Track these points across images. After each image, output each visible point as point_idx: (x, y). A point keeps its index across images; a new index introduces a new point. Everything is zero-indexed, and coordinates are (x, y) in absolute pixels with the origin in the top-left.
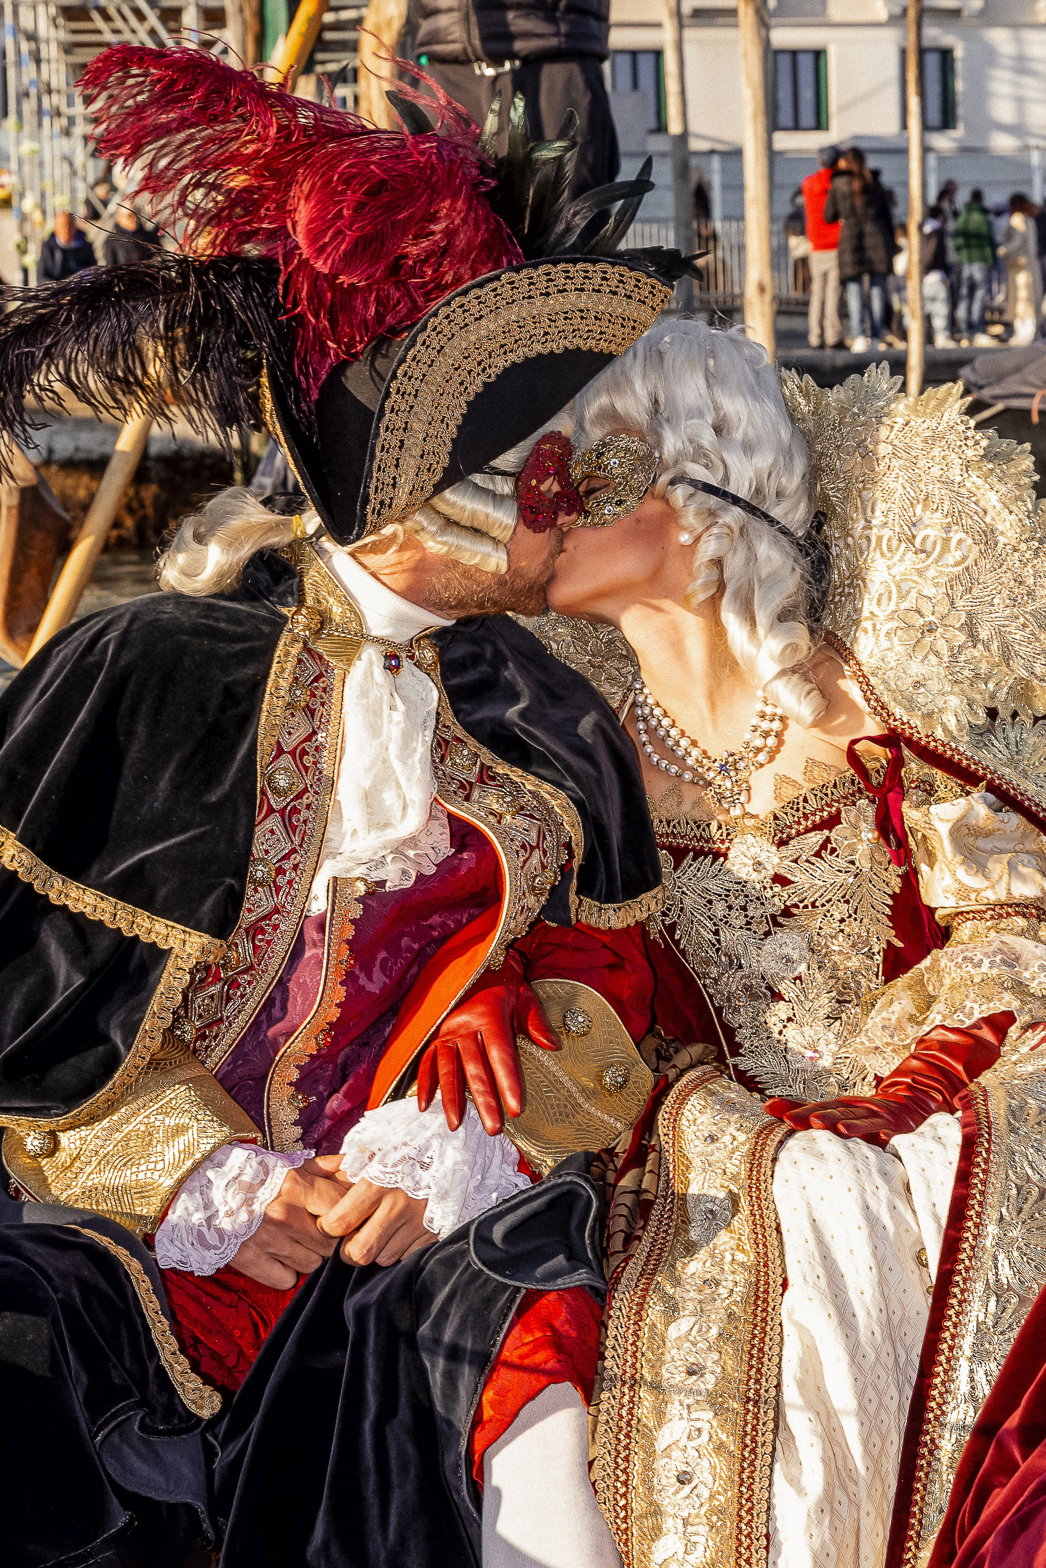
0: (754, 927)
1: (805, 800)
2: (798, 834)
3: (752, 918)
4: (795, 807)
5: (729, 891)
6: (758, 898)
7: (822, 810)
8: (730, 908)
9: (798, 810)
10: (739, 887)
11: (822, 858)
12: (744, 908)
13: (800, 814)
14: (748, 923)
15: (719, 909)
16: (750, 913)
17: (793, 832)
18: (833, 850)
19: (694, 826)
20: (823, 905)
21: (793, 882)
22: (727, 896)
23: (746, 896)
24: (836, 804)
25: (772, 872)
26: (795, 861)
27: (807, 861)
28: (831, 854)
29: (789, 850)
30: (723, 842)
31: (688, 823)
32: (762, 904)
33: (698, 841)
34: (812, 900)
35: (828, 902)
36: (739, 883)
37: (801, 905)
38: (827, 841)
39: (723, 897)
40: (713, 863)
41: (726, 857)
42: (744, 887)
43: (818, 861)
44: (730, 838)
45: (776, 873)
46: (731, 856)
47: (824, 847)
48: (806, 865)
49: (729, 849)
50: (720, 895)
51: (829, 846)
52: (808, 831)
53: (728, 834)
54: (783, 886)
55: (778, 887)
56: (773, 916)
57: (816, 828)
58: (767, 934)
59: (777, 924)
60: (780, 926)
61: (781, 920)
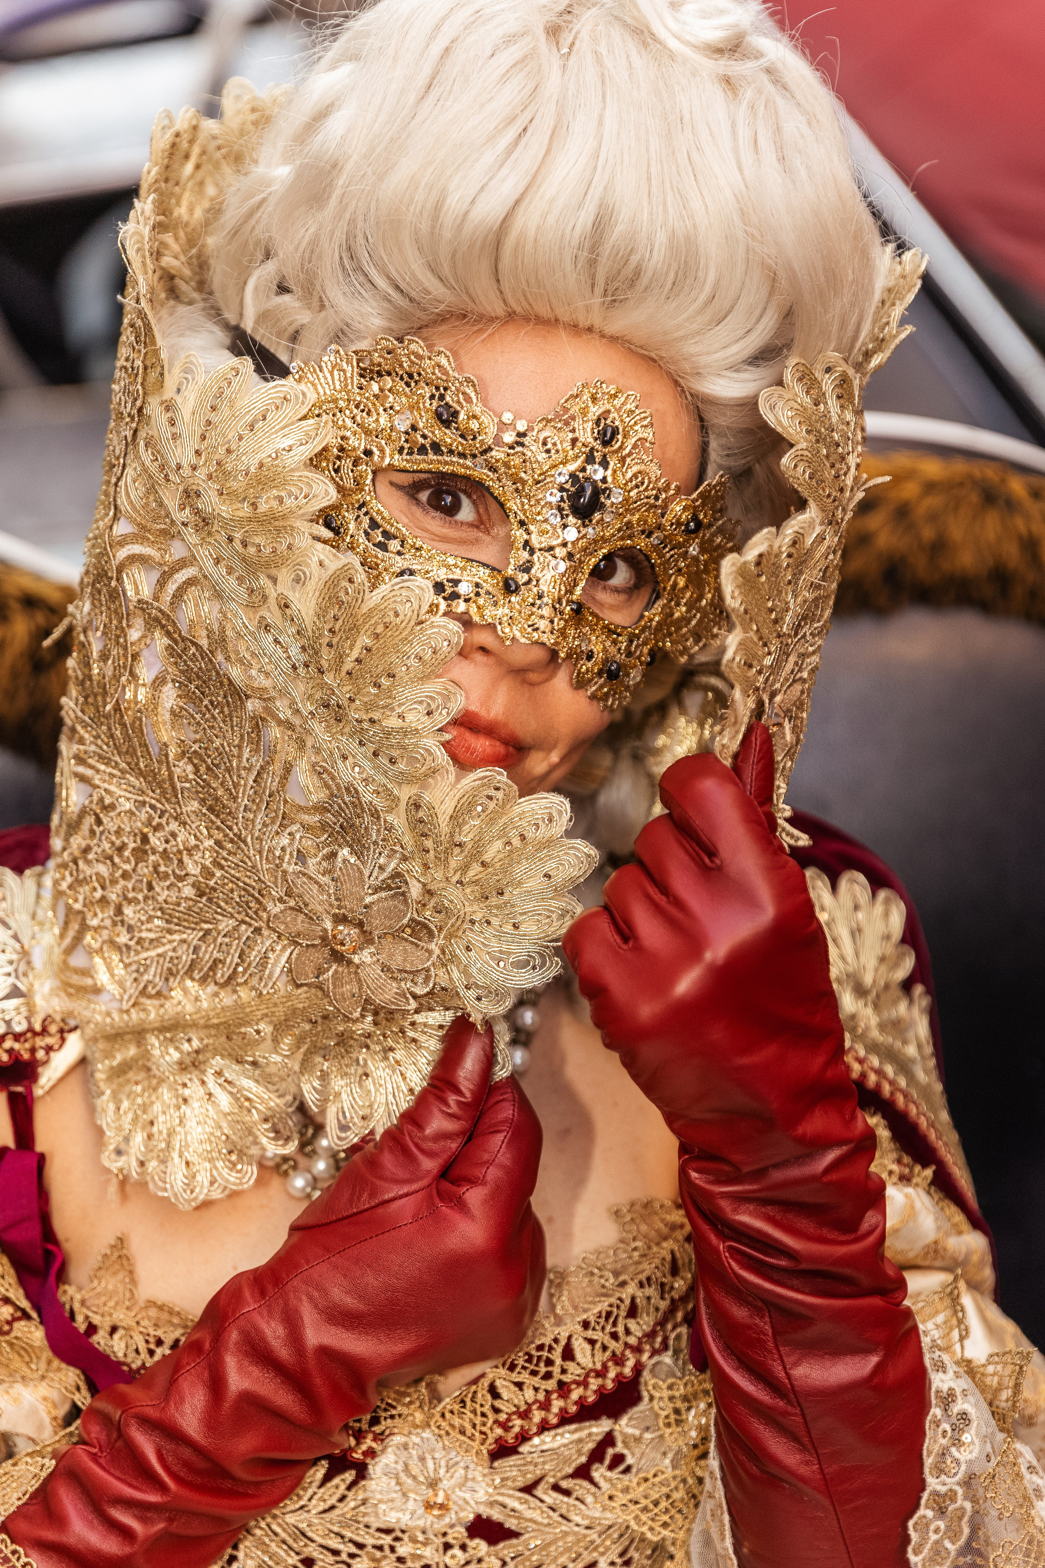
1: (568, 1352)
2: (544, 1427)
4: (542, 1369)
5: (361, 1546)
7: (602, 1373)
9: (547, 1376)
10: (387, 1540)
11: (590, 1480)
13: (551, 1384)
17: (531, 1424)
18: (618, 1459)
21: (515, 1535)
22: (352, 1556)
24: (634, 1356)
25: (467, 1515)
26: (529, 1489)
27: (556, 1488)
28: (611, 1468)
29: (518, 1466)
30: (358, 1437)
36: (388, 1531)
38: (609, 1440)
39: (344, 1557)
40: (327, 1478)
41: (362, 1471)
42: (397, 1539)
43: (580, 1486)
44: (377, 1429)
45: (478, 1517)
46: (376, 1469)
47: (597, 1455)
48: (552, 1497)
49: (371, 1453)
50: (336, 1553)
51: (610, 1452)
52: (565, 1419)
53: (375, 1420)
54: (493, 1542)
55: (478, 1546)
57: (586, 1412)
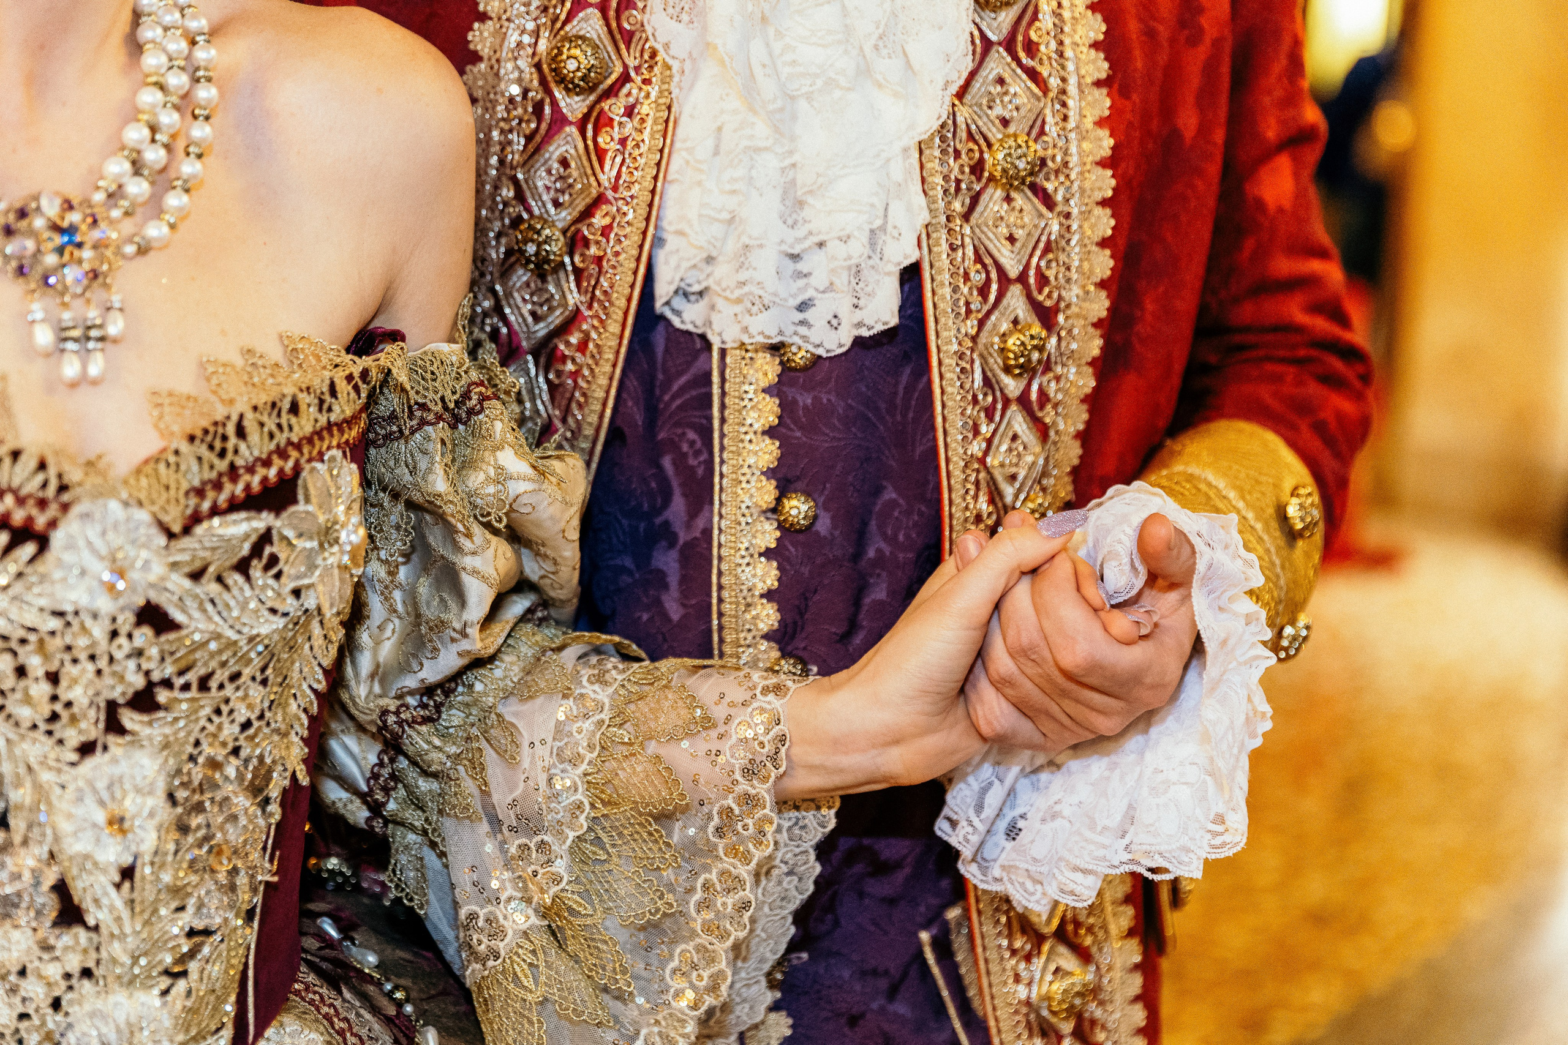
0: (63, 730)
1: (241, 432)
2: (215, 511)
3: (69, 705)
4: (218, 445)
5: (31, 631)
6: (91, 658)
7: (267, 463)
8: (21, 672)
9: (222, 454)
10: (56, 624)
11: (248, 578)
12: (53, 678)
13: (224, 465)
14: (54, 717)
16: (65, 692)
17: (206, 506)
18: (274, 560)
20: (220, 687)
21: (177, 627)
22: (23, 641)
23: (67, 648)
24: (294, 454)
26: (194, 577)
27: (219, 579)
28: (266, 569)
29: (189, 549)
30: (42, 504)
32: (98, 672)
34: (202, 671)
35: (233, 679)
36: (60, 614)
37: (179, 682)
38: (266, 537)
40: (6, 552)
41: (43, 543)
43: (237, 583)
44: (66, 497)
45: (148, 602)
46: (57, 538)
47: (257, 550)
48: (213, 588)
49: (53, 524)
51: (268, 550)
52: (234, 506)
53: (63, 488)
54: (158, 632)
55: (144, 635)
56: (112, 707)
57: (251, 503)
58: (86, 749)
59: (114, 726)
60: (121, 731)
61: (129, 719)
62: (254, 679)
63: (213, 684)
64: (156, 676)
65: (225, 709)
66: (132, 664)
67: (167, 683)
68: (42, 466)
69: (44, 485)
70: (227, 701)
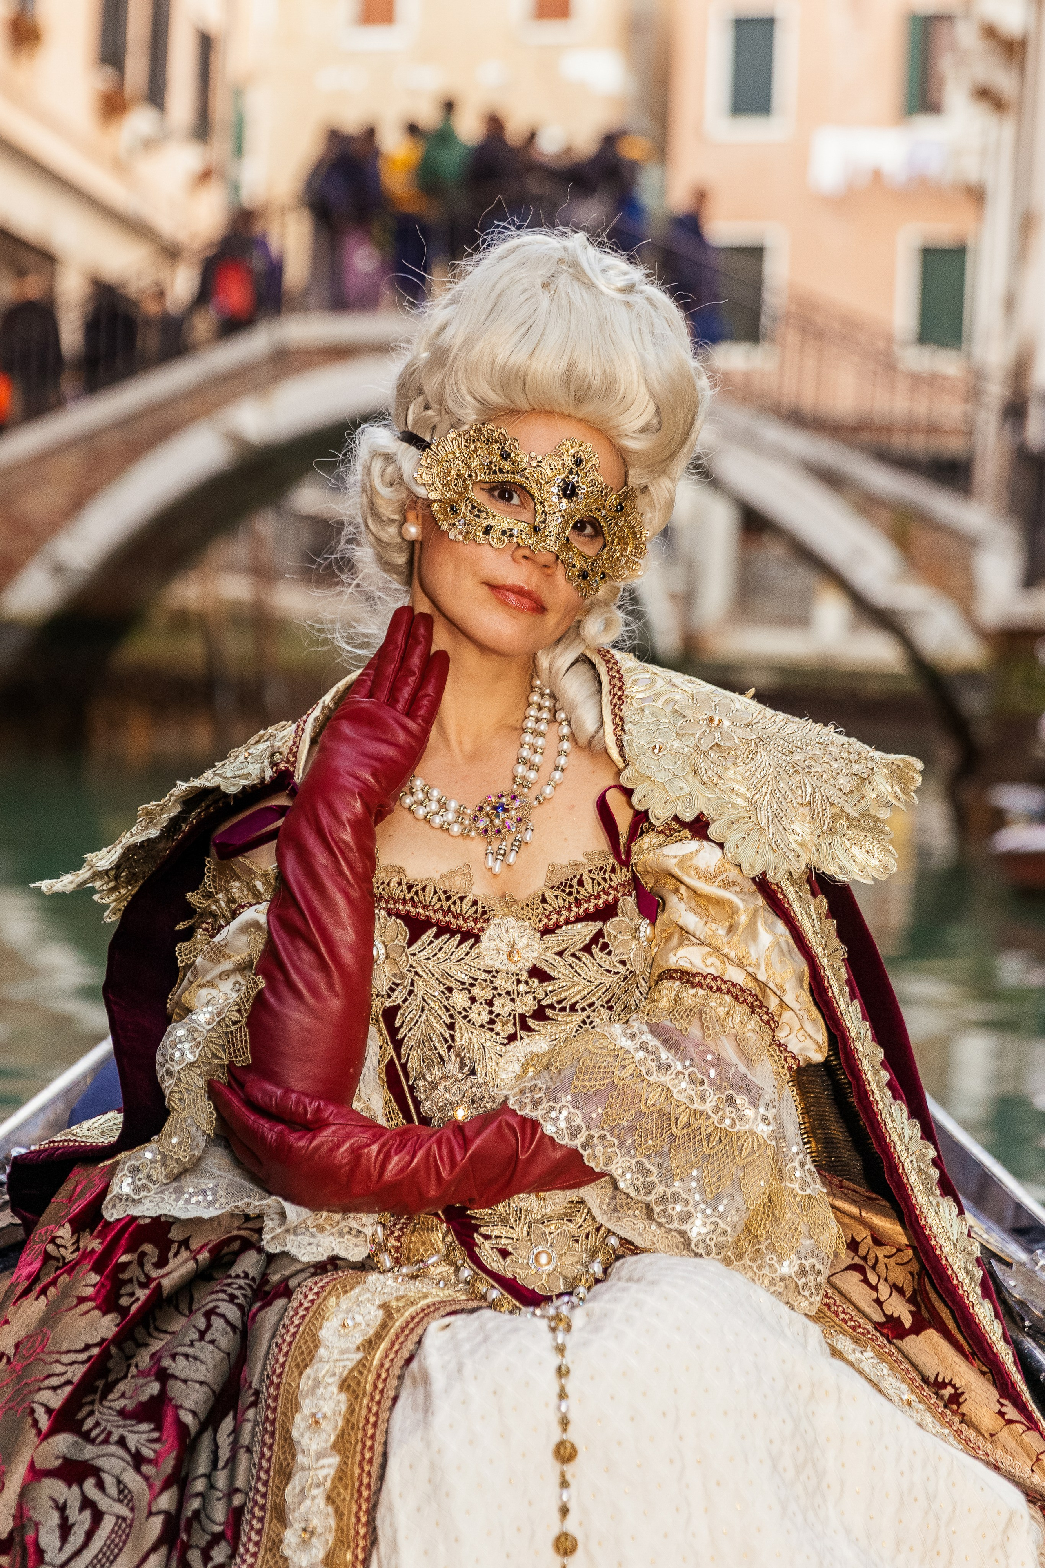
0: (498, 1028)
1: (581, 883)
2: (568, 922)
3: (498, 1015)
4: (567, 890)
5: (476, 980)
6: (508, 993)
7: (598, 897)
8: (473, 1000)
9: (570, 893)
10: (488, 977)
11: (592, 955)
12: (490, 1003)
13: (571, 899)
14: (492, 1022)
15: (460, 999)
16: (496, 1009)
17: (562, 919)
18: (605, 946)
19: (443, 897)
20: (583, 1009)
21: (553, 979)
22: (472, 985)
23: (495, 988)
24: (615, 893)
25: (529, 965)
26: (560, 954)
27: (573, 955)
28: (602, 950)
29: (555, 941)
30: (476, 920)
31: (435, 892)
32: (513, 1000)
33: (445, 915)
34: (571, 1002)
35: (590, 1005)
36: (489, 972)
37: (558, 1006)
38: (600, 934)
39: (467, 986)
40: (460, 943)
41: (478, 938)
42: (494, 977)
43: (585, 957)
44: (485, 917)
45: (535, 966)
46: (484, 938)
48: (571, 960)
49: (482, 930)
50: (463, 983)
51: (601, 940)
52: (578, 919)
53: (484, 913)
54: (541, 981)
55: (535, 982)
56: (523, 1017)
57: (588, 917)
58: (512, 1038)
59: (526, 1027)
60: (529, 1029)
61: (532, 1023)
62: (602, 1006)
63: (577, 1007)
64: (544, 1003)
65: (588, 1021)
66: (530, 996)
67: (551, 1007)
68: (475, 903)
69: (476, 912)
70: (588, 1017)
